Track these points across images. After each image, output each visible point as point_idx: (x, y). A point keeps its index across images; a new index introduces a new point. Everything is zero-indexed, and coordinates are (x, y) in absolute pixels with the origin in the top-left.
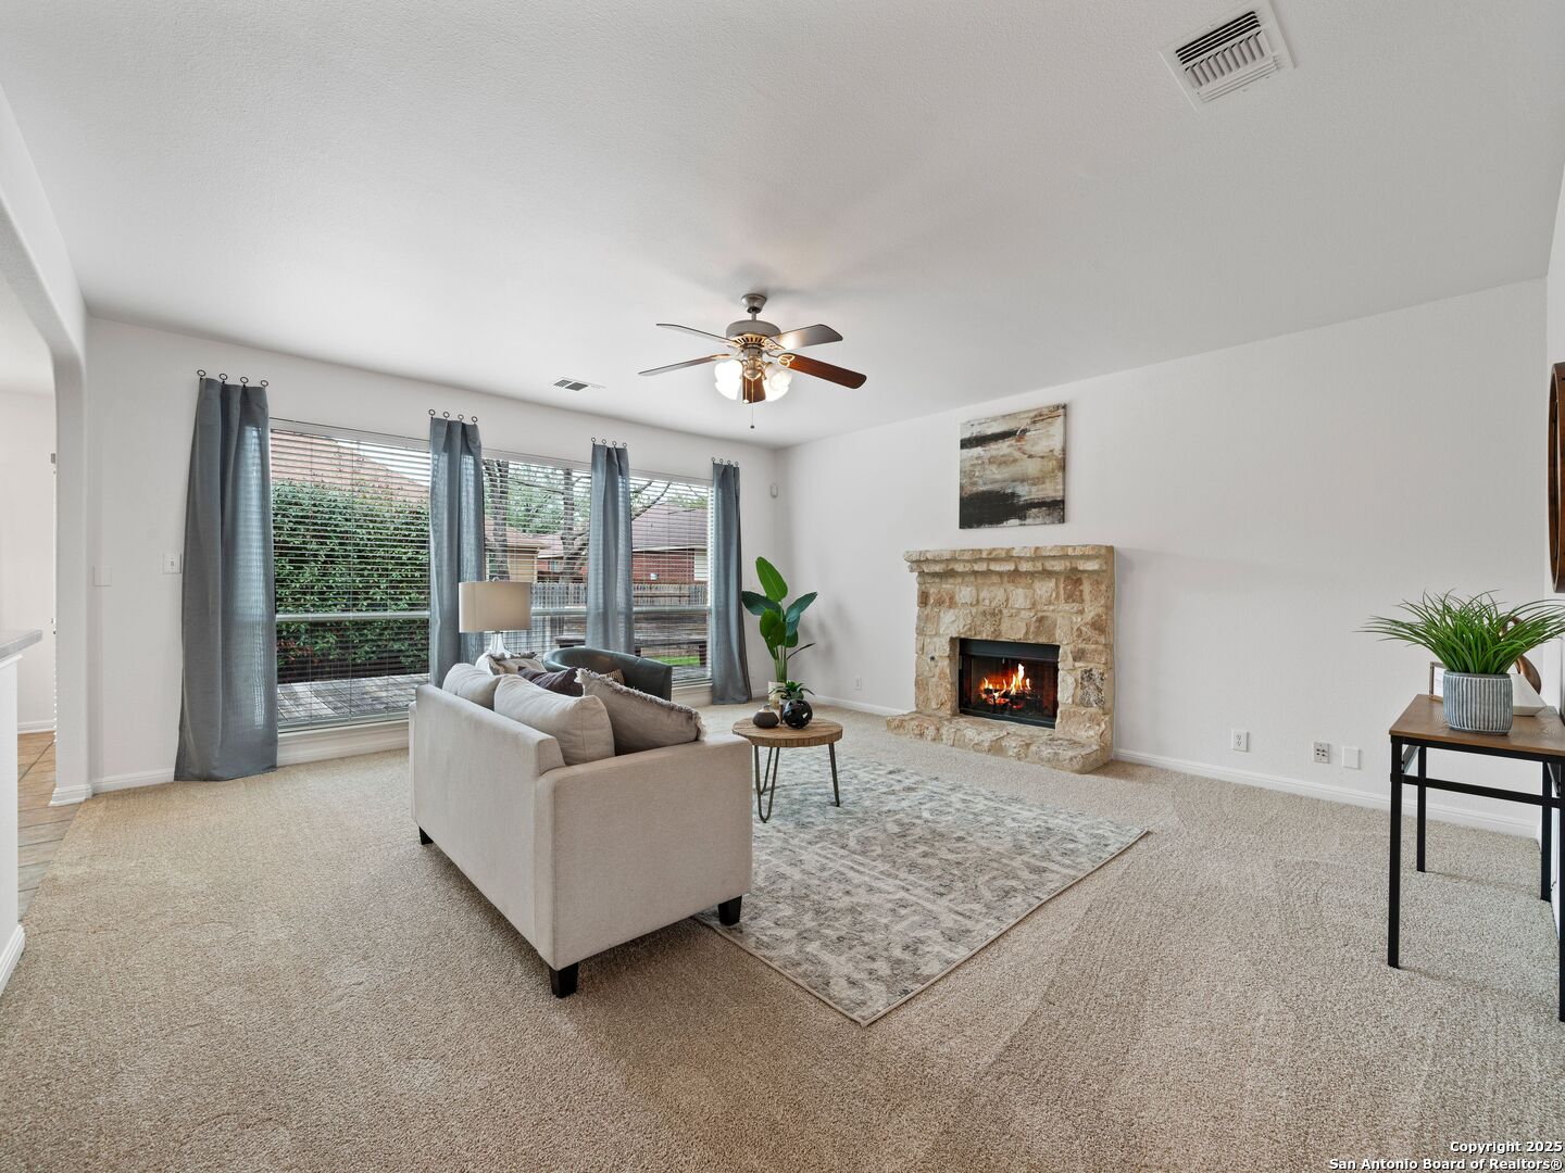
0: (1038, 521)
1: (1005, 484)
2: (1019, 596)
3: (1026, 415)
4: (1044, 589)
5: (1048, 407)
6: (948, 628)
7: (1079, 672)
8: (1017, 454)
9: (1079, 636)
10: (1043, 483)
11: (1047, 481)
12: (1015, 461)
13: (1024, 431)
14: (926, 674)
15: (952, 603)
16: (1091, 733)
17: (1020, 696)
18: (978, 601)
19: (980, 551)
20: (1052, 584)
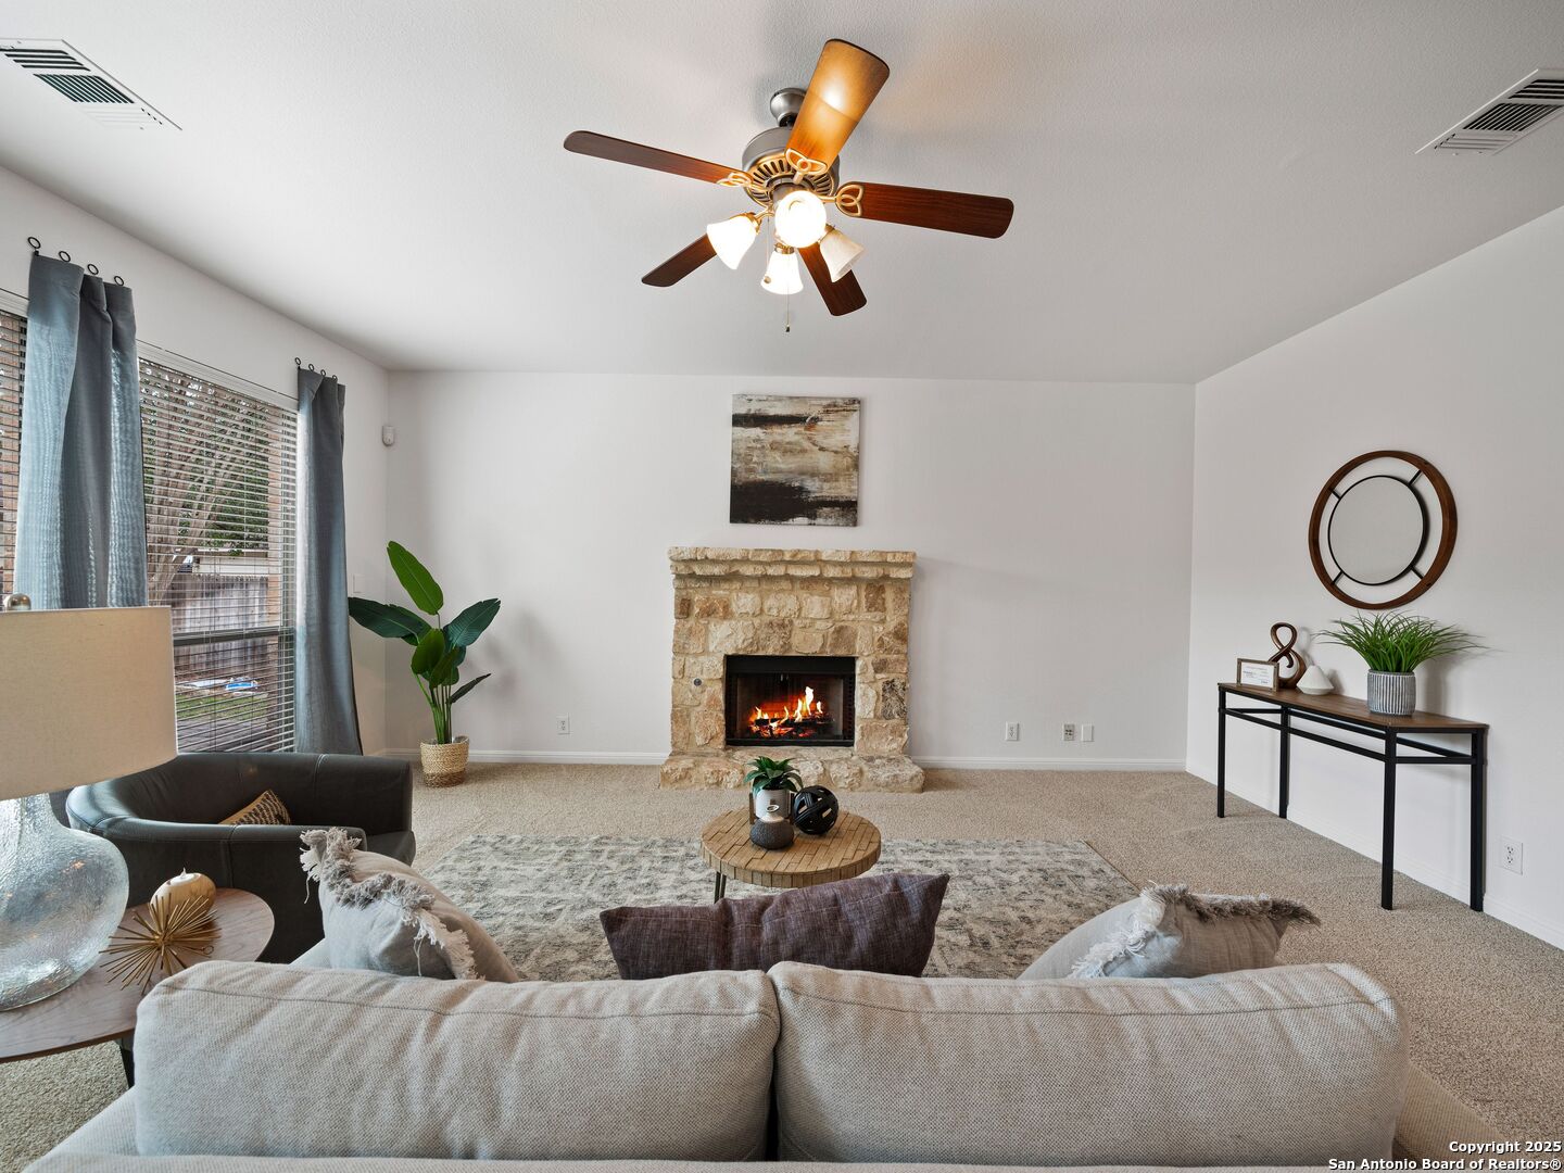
0: (830, 521)
1: (791, 476)
2: (815, 605)
3: (819, 402)
4: (845, 597)
5: (843, 399)
6: (721, 644)
7: (880, 685)
8: (806, 444)
9: (880, 646)
10: (837, 480)
11: (841, 479)
12: (803, 451)
13: (815, 420)
14: (688, 703)
15: (727, 614)
16: (894, 745)
17: (809, 723)
18: (762, 610)
19: (781, 552)
20: (853, 591)
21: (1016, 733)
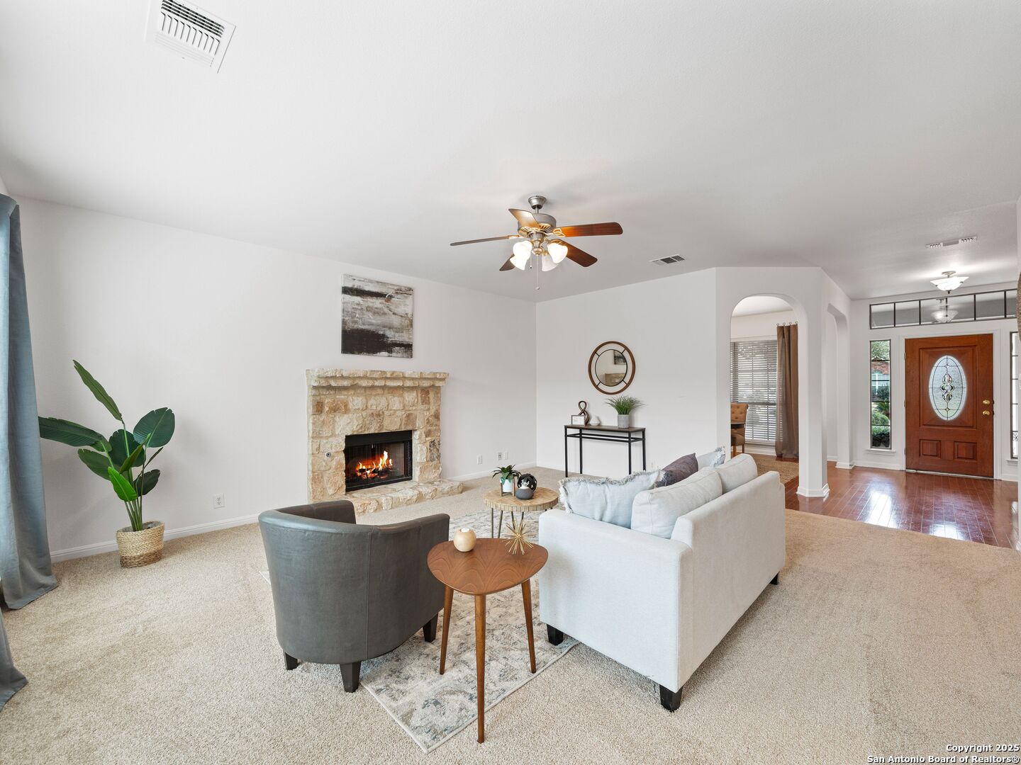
0: (400, 355)
1: (378, 327)
2: (396, 403)
3: (393, 287)
4: (411, 397)
5: (405, 287)
6: (344, 429)
7: (428, 443)
8: (386, 310)
9: (427, 423)
10: (402, 332)
11: (404, 332)
12: (385, 314)
13: (391, 297)
14: (323, 469)
15: (347, 411)
16: (436, 475)
17: (386, 471)
18: (367, 407)
20: (414, 394)
21: (481, 461)
